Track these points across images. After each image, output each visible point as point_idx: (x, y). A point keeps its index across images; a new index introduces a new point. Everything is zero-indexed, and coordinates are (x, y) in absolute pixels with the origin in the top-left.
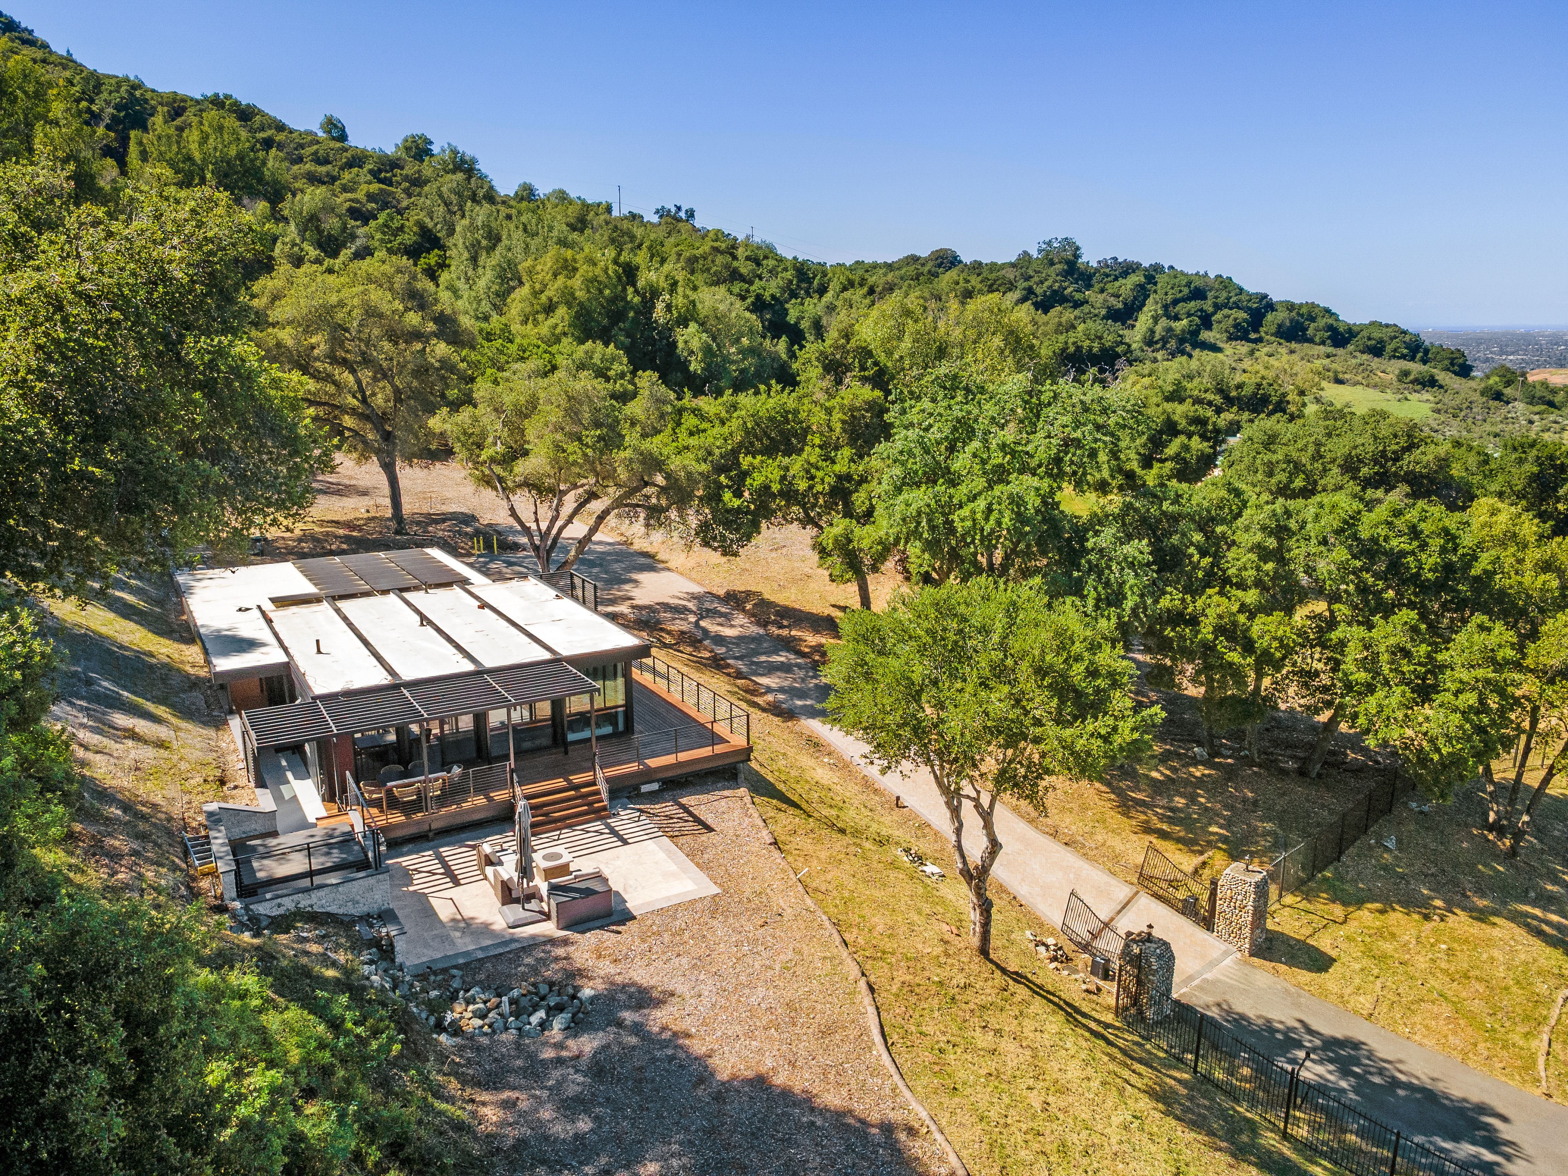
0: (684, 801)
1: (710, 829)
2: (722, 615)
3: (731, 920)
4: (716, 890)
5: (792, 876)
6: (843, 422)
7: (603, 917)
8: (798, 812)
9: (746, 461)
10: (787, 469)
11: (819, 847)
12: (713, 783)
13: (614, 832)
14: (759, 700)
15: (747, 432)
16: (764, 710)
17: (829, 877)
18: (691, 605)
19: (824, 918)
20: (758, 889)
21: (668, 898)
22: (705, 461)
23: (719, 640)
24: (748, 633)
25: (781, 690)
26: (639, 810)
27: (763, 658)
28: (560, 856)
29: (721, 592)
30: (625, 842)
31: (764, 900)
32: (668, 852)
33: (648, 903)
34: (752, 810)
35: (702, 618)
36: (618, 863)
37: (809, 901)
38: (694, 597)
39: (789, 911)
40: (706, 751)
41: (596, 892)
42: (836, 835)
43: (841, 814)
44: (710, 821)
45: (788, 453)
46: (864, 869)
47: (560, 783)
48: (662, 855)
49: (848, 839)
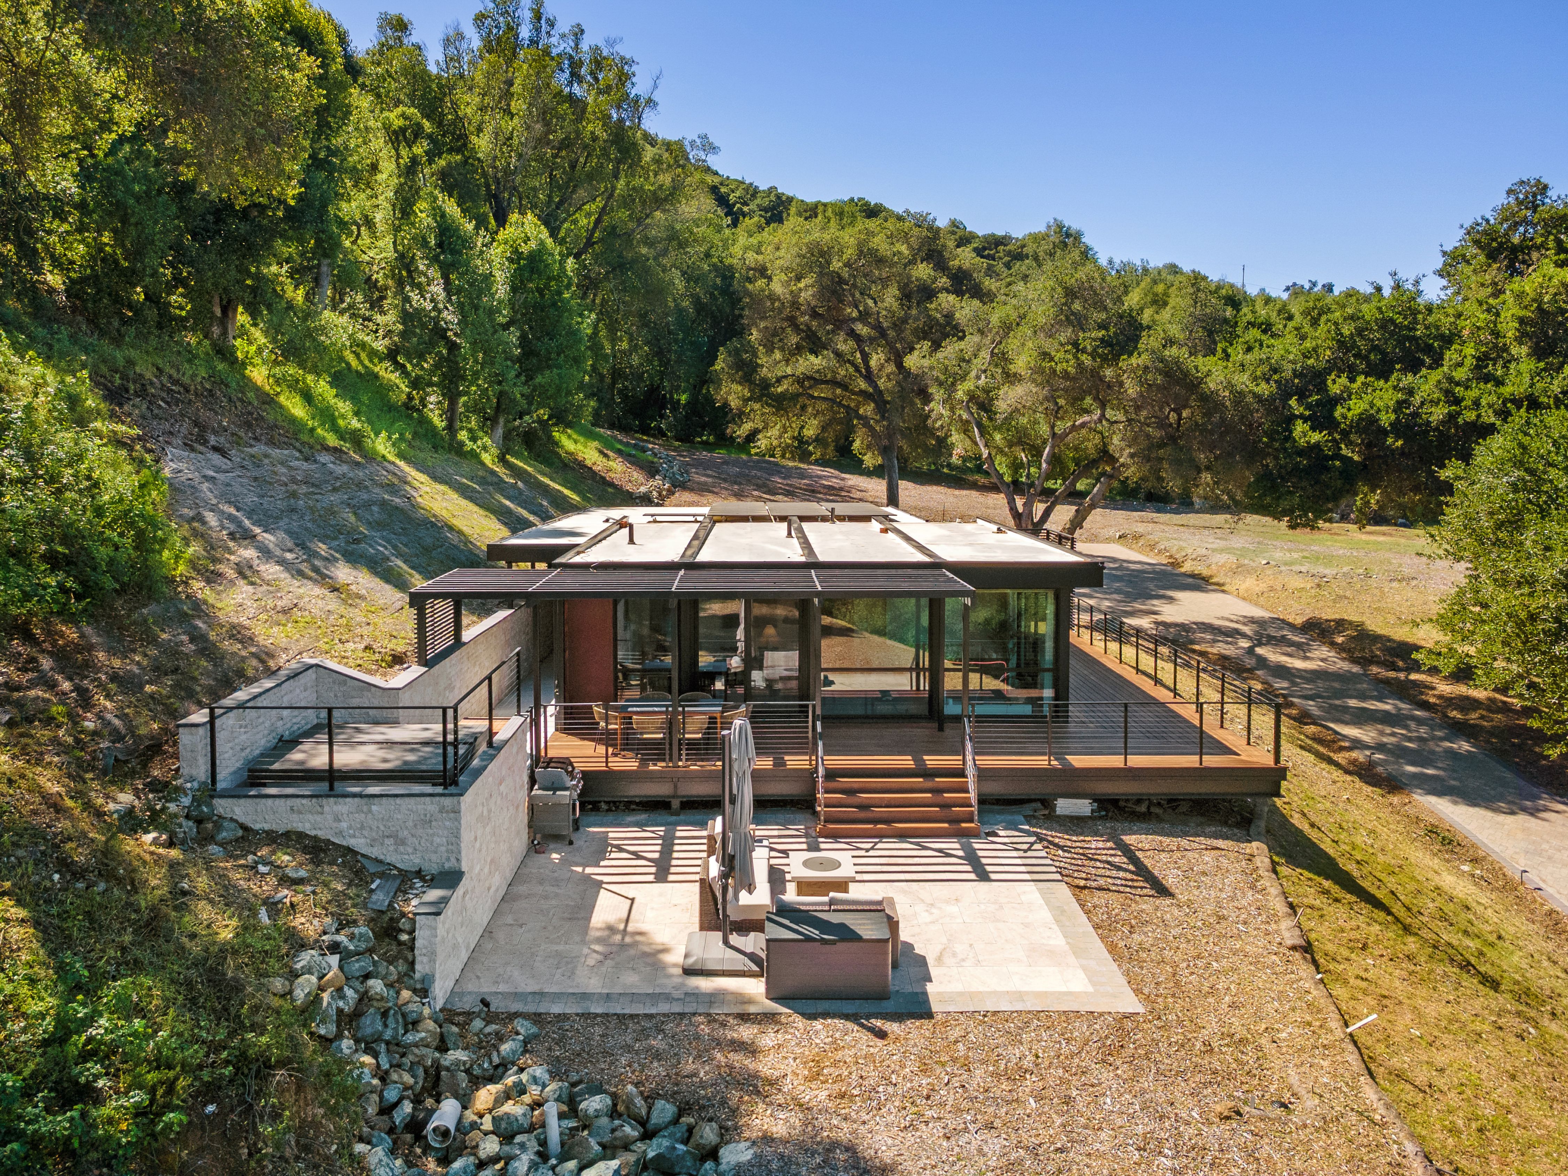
0: (1130, 839)
1: (1162, 891)
2: (1292, 644)
3: (1146, 1082)
4: (1131, 1004)
5: (1334, 1024)
6: (1522, 321)
7: (866, 997)
8: (1381, 915)
9: (1336, 385)
10: (1411, 392)
11: (1423, 992)
12: (1201, 824)
13: (972, 859)
14: (1339, 757)
15: (1341, 344)
16: (1347, 772)
17: (1441, 1059)
18: (1246, 629)
19: (1410, 1148)
20: (1238, 1027)
21: (1020, 996)
22: (1268, 381)
23: (1282, 671)
24: (1332, 668)
25: (1380, 747)
26: (1036, 834)
27: (1353, 703)
28: (837, 865)
29: (1299, 621)
30: (983, 876)
31: (1250, 1058)
32: (1059, 914)
33: (972, 995)
34: (1267, 881)
35: (1260, 644)
36: (953, 909)
37: (1370, 1093)
38: (1252, 621)
39: (1311, 1102)
40: (1190, 761)
41: (857, 938)
42: (1470, 983)
43: (1490, 953)
44: (1170, 880)
45: (1414, 366)
46: (1542, 1071)
47: (906, 761)
48: (1045, 915)
49: (1504, 1001)
